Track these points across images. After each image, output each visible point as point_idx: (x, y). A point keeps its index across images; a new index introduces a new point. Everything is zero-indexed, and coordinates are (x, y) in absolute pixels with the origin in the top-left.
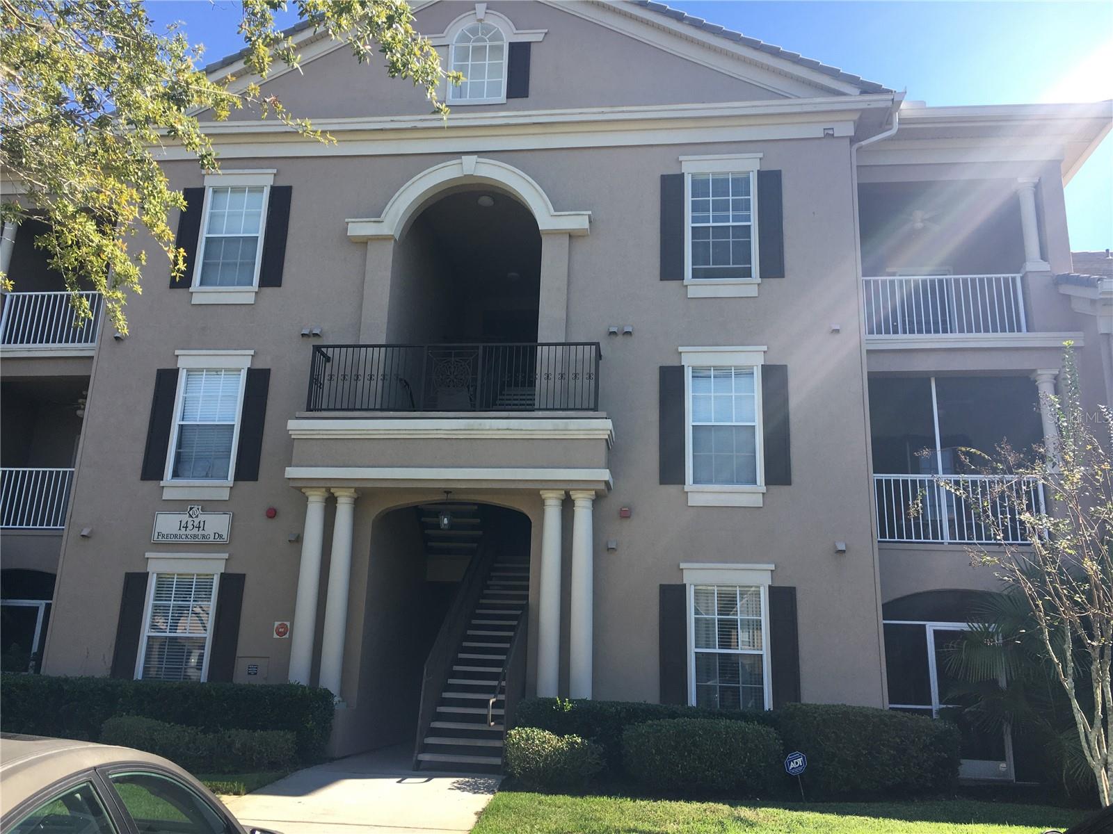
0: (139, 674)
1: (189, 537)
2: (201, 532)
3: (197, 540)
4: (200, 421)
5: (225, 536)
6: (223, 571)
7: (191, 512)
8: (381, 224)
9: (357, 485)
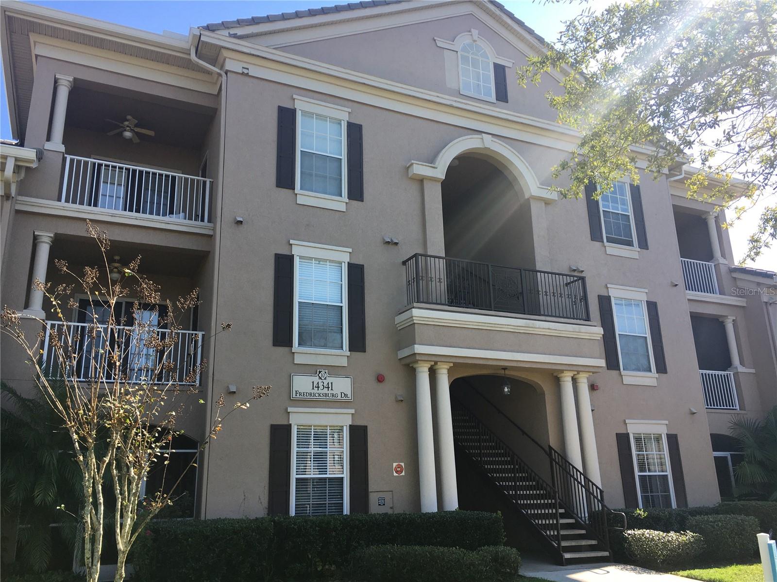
0: (292, 512)
1: (321, 395)
2: (330, 392)
3: (328, 398)
4: (329, 302)
5: (349, 395)
6: (351, 424)
7: (320, 375)
8: (436, 169)
9: (454, 360)
